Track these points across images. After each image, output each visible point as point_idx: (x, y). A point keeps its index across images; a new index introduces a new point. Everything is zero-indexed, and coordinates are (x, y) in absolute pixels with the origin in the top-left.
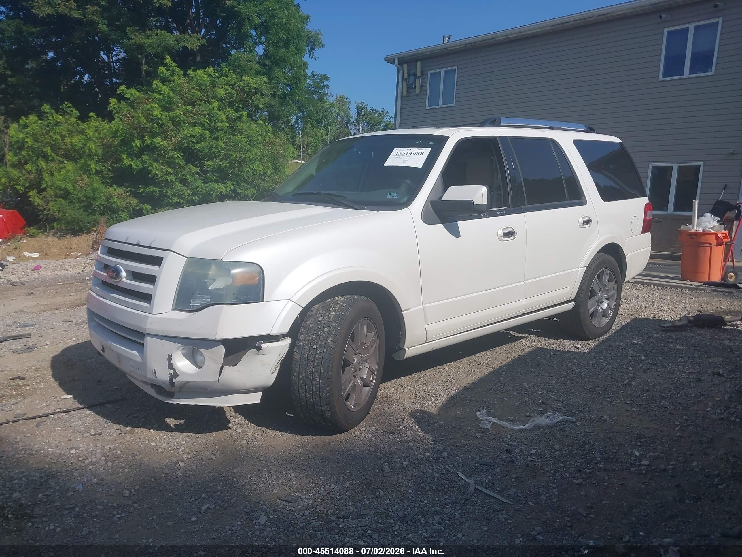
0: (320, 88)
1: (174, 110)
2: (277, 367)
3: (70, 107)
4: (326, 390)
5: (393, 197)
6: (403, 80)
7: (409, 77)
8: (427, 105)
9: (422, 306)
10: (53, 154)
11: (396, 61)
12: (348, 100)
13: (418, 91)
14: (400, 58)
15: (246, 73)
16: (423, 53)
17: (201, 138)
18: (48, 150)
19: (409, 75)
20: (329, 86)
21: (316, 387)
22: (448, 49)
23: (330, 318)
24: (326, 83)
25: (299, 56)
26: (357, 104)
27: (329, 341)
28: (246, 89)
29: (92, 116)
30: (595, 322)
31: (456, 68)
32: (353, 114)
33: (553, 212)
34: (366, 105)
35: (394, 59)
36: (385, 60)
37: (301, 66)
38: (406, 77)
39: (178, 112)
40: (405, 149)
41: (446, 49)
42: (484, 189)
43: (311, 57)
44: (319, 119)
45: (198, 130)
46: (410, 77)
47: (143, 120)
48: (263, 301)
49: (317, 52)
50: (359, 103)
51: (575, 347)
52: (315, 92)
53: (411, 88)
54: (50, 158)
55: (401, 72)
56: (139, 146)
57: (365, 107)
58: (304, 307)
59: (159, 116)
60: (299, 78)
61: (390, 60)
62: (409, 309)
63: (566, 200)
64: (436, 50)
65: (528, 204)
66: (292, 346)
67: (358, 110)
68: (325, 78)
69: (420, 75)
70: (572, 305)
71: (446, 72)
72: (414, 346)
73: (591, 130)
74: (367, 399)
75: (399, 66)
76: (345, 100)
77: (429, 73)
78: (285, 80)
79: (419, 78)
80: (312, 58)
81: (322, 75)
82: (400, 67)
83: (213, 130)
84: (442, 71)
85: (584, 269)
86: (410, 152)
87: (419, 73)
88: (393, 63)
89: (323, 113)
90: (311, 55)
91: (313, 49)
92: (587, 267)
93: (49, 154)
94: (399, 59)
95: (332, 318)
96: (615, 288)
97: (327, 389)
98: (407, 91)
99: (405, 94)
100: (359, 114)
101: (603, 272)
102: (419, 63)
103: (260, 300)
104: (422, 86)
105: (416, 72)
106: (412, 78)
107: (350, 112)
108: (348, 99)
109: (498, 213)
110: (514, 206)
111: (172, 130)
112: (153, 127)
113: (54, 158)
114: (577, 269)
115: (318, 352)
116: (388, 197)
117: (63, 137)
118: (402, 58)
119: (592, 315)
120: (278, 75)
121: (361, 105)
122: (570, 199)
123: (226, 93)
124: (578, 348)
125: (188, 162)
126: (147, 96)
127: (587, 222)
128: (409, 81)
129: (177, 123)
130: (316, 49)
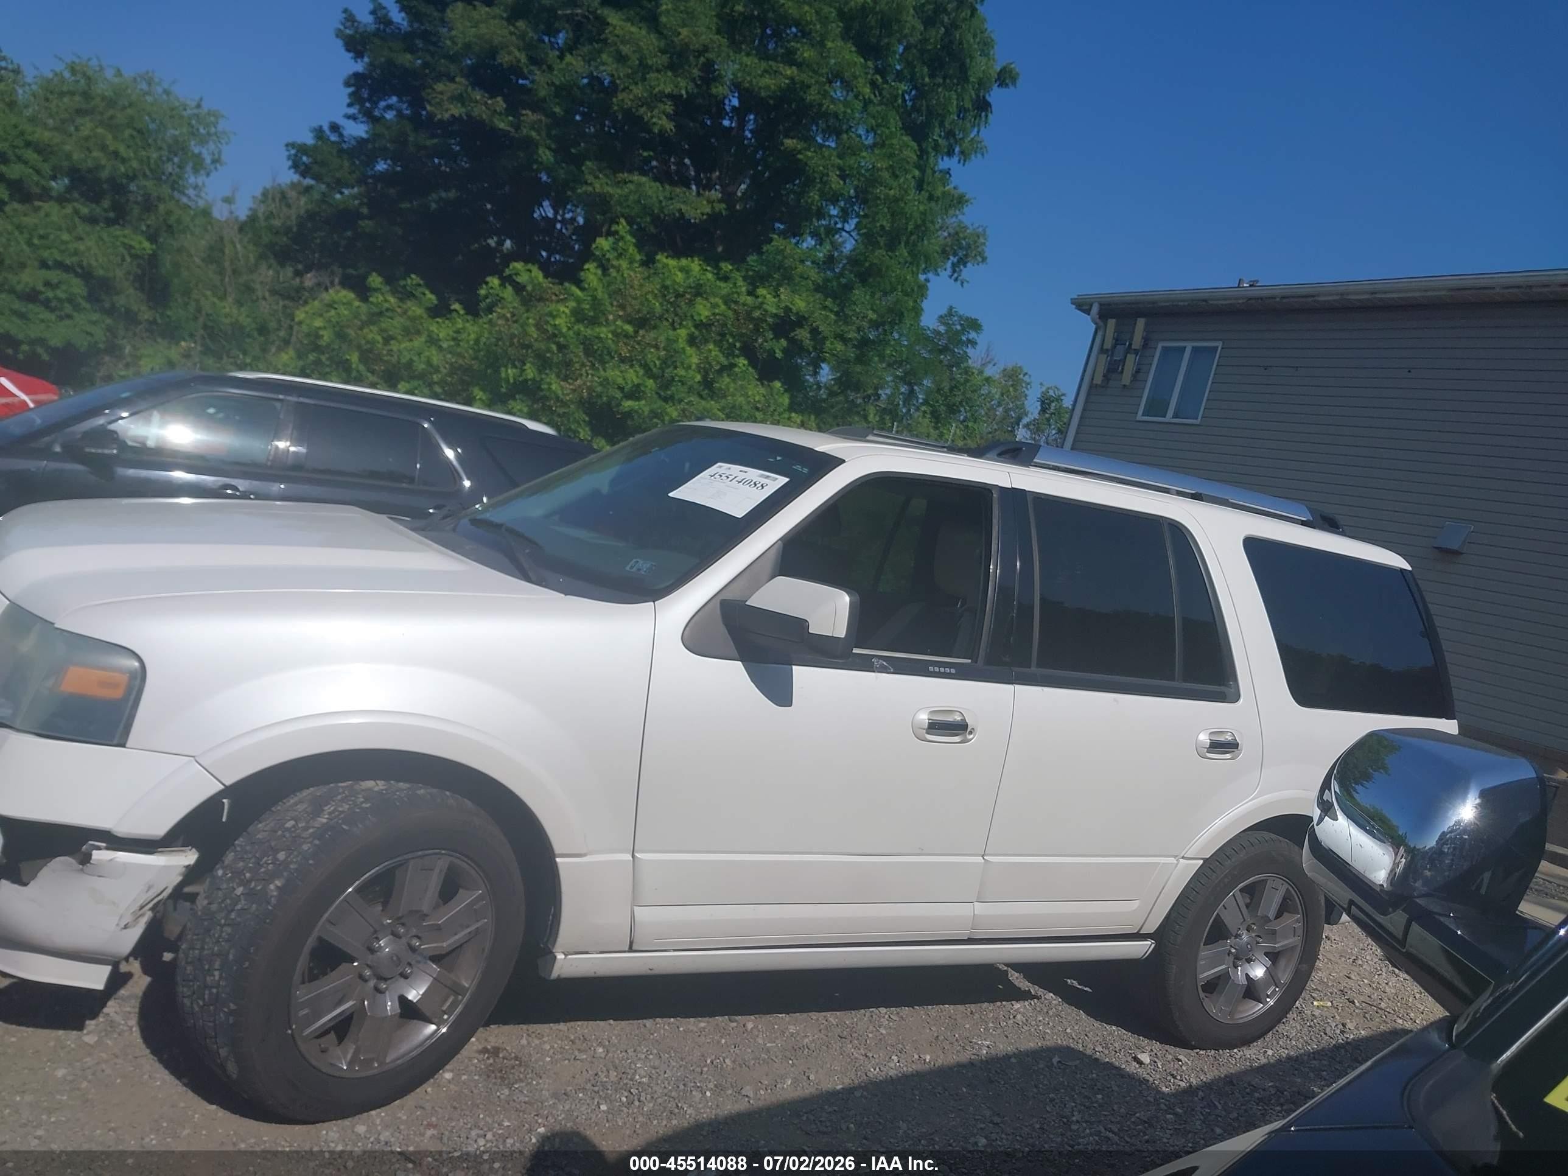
0: (960, 343)
1: (600, 324)
2: (142, 915)
3: (420, 285)
4: (228, 1007)
5: (639, 570)
6: (1102, 350)
7: (1114, 346)
8: (1140, 412)
9: (633, 856)
10: (362, 368)
11: (1095, 309)
12: (1026, 378)
13: (1126, 378)
14: (1104, 305)
15: (788, 284)
16: (1154, 303)
17: (635, 393)
18: (354, 358)
19: (1117, 341)
20: (976, 343)
21: (211, 994)
22: (1211, 302)
23: (306, 829)
24: (973, 335)
25: (914, 269)
26: (1044, 389)
27: (272, 887)
28: (757, 314)
29: (456, 310)
30: (1216, 1008)
31: (1220, 344)
32: (1033, 408)
33: (1115, 700)
34: (1063, 395)
35: (1091, 306)
36: (1072, 303)
37: (913, 290)
38: (1108, 345)
39: (604, 332)
40: (735, 469)
41: (1205, 301)
42: (842, 600)
43: (953, 277)
44: (954, 405)
45: (632, 376)
46: (1118, 346)
47: (533, 332)
48: (123, 745)
49: (969, 271)
50: (1048, 388)
51: (1136, 1059)
52: (945, 350)
53: (1113, 369)
54: (354, 374)
55: (1100, 334)
56: (512, 381)
57: (1059, 399)
58: (228, 784)
59: (564, 330)
60: (902, 313)
61: (1082, 305)
62: (584, 855)
63: (1173, 679)
64: (1182, 301)
65: (1039, 665)
66: (192, 874)
67: (1043, 403)
68: (974, 325)
69: (1138, 348)
70: (1142, 948)
71: (1195, 350)
72: (587, 953)
73: (1329, 524)
74: (414, 1053)
75: (1098, 321)
76: (1021, 376)
77: (1160, 345)
78: (870, 312)
79: (1136, 352)
80: (956, 280)
81: (967, 319)
82: (1101, 324)
83: (665, 384)
84: (1189, 346)
85: (1197, 864)
86: (741, 476)
87: (1137, 342)
88: (1087, 312)
89: (964, 394)
90: (956, 275)
91: (963, 262)
92: (1206, 861)
93: (354, 366)
94: (1101, 305)
95: (311, 831)
96: (1300, 932)
97: (232, 1006)
98: (1104, 376)
99: (1098, 380)
100: (1043, 410)
101: (1263, 882)
102: (1141, 323)
103: (115, 742)
104: (1138, 371)
105: (1131, 339)
106: (1120, 349)
107: (1026, 402)
108: (1027, 376)
109: (931, 669)
110: (989, 661)
111: (583, 365)
112: (549, 350)
113: (361, 375)
114: (1173, 860)
115: (239, 907)
116: (628, 568)
117: (387, 340)
118: (1109, 305)
119: (1212, 986)
120: (858, 299)
121: (1051, 393)
122: (1185, 680)
123: (714, 314)
124: (1140, 1063)
125: (596, 431)
126: (556, 289)
127: (1223, 746)
128: (1112, 355)
129: (595, 353)
130: (969, 265)
